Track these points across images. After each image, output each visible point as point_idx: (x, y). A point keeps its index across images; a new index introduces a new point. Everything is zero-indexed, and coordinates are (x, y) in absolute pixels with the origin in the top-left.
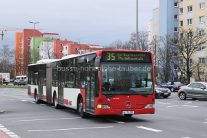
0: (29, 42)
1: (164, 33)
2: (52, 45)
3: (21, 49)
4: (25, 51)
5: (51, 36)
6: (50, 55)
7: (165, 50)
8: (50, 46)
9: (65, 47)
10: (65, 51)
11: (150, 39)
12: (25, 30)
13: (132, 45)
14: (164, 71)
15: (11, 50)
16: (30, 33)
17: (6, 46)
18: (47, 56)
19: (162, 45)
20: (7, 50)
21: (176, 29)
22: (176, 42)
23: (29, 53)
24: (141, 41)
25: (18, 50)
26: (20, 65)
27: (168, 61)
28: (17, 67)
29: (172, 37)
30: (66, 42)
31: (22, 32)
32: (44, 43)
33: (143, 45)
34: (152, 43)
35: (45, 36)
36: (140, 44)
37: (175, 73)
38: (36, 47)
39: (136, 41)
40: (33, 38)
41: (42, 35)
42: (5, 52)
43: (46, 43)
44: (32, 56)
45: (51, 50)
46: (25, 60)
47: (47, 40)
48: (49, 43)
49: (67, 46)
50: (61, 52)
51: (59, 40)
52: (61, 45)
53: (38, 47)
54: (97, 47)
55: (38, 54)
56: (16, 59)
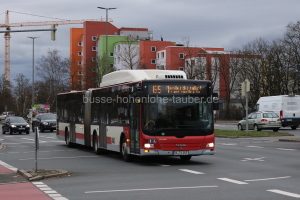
0: (95, 44)
2: (136, 49)
3: (80, 58)
4: (88, 60)
8: (134, 52)
9: (160, 52)
10: (161, 60)
12: (88, 24)
16: (96, 29)
17: (55, 52)
20: (56, 59)
30: (162, 44)
31: (82, 26)
32: (123, 46)
35: (124, 34)
38: (108, 54)
39: (296, 40)
40: (101, 38)
41: (119, 31)
42: (52, 62)
43: (127, 46)
44: (101, 70)
45: (136, 59)
46: (88, 78)
47: (129, 41)
48: (132, 46)
49: (165, 51)
50: (154, 61)
51: (148, 40)
52: (154, 49)
53: (112, 54)
54: (220, 52)
55: (112, 65)
56: (72, 76)
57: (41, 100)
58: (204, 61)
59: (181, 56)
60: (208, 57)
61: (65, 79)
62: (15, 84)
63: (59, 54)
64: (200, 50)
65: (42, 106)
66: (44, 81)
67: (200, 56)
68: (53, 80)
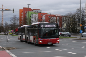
0: (26, 14)
2: (37, 15)
4: (24, 18)
5: (37, 11)
6: (36, 20)
9: (43, 16)
10: (44, 18)
13: (77, 15)
15: (17, 18)
18: (35, 21)
20: (16, 18)
23: (26, 19)
24: (82, 12)
25: (21, 17)
30: (44, 14)
32: (33, 14)
33: (83, 14)
35: (34, 11)
36: (81, 14)
38: (29, 16)
40: (28, 12)
42: (14, 19)
43: (34, 14)
44: (28, 20)
45: (37, 18)
46: (24, 23)
47: (35, 13)
48: (36, 14)
49: (45, 16)
50: (42, 18)
51: (40, 12)
52: (42, 15)
53: (31, 16)
54: (59, 16)
55: (31, 19)
56: (20, 22)
57: (11, 29)
58: (55, 18)
59: (49, 17)
60: (56, 17)
61: (18, 23)
62: (4, 24)
63: (16, 16)
64: (54, 15)
65: (11, 30)
66: (12, 24)
67: (54, 17)
68: (15, 23)
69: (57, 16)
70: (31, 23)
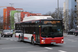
0: (9, 13)
1: (70, 8)
2: (20, 14)
3: (6, 16)
4: (8, 17)
5: (19, 10)
6: (19, 19)
7: (71, 16)
9: (25, 15)
11: (64, 11)
12: (8, 8)
13: (56, 14)
14: (71, 25)
15: (1, 16)
18: (18, 19)
19: (69, 14)
21: (76, 6)
22: (76, 12)
23: (10, 18)
24: (60, 12)
26: (5, 23)
27: (72, 21)
28: (4, 24)
29: (74, 10)
30: (26, 13)
32: (16, 13)
33: (61, 13)
34: (65, 13)
35: (17, 10)
36: (60, 13)
37: (75, 26)
38: (13, 15)
39: (57, 12)
40: (11, 11)
41: (15, 9)
43: (17, 13)
44: (11, 19)
47: (18, 12)
50: (24, 17)
51: (23, 12)
53: (14, 15)
55: (14, 18)
56: (4, 21)
69: (38, 15)
70: (14, 21)
